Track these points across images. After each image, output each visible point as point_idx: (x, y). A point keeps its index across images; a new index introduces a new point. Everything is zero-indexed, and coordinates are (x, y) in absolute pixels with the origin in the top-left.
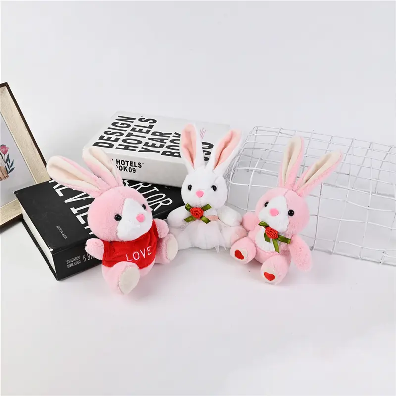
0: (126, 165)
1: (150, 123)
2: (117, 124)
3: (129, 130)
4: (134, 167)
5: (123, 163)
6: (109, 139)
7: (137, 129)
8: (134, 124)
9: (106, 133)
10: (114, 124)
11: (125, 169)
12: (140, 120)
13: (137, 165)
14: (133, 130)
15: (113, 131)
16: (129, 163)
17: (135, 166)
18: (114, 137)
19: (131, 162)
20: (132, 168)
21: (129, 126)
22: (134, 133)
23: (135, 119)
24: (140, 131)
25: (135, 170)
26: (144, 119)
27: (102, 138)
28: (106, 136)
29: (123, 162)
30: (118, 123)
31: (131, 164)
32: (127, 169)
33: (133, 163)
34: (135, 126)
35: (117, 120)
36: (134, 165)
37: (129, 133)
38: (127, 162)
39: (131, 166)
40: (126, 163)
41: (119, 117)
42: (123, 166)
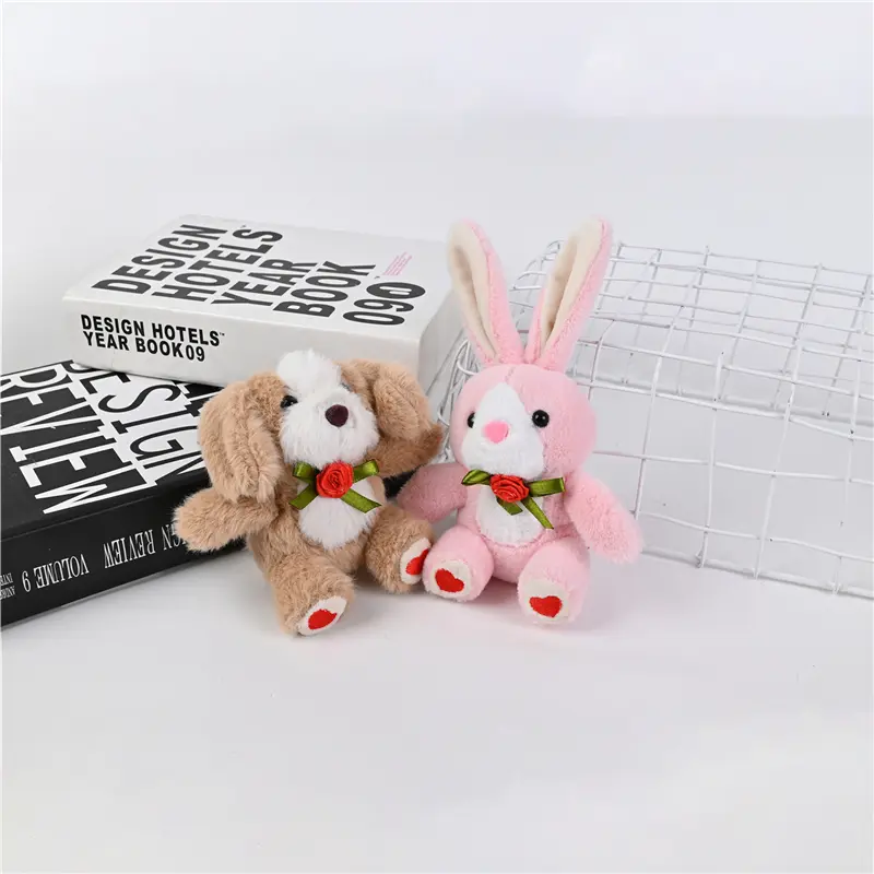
0: (177, 340)
1: (263, 240)
2: (172, 243)
3: (201, 255)
4: (199, 344)
5: (170, 334)
6: (141, 274)
7: (226, 252)
8: (219, 242)
9: (137, 260)
10: (165, 242)
11: (176, 349)
12: (238, 234)
13: (207, 338)
14: (215, 255)
15: (156, 257)
16: (186, 334)
17: (202, 342)
18: (155, 270)
19: (190, 330)
20: (194, 346)
21: (204, 246)
22: (214, 262)
23: (224, 232)
24: (232, 258)
25: (203, 354)
26: (249, 231)
27: (123, 271)
28: (136, 268)
29: (169, 331)
30: (176, 240)
31: (191, 336)
32: (183, 349)
33: (198, 333)
34: (222, 246)
35: (175, 232)
36: (198, 338)
37: (200, 262)
38: (181, 329)
39: (191, 341)
40: (177, 332)
41: (184, 226)
42: (170, 342)
